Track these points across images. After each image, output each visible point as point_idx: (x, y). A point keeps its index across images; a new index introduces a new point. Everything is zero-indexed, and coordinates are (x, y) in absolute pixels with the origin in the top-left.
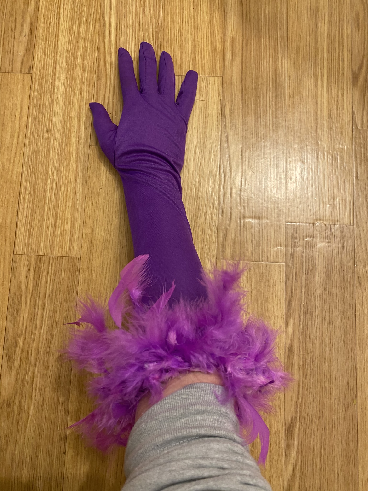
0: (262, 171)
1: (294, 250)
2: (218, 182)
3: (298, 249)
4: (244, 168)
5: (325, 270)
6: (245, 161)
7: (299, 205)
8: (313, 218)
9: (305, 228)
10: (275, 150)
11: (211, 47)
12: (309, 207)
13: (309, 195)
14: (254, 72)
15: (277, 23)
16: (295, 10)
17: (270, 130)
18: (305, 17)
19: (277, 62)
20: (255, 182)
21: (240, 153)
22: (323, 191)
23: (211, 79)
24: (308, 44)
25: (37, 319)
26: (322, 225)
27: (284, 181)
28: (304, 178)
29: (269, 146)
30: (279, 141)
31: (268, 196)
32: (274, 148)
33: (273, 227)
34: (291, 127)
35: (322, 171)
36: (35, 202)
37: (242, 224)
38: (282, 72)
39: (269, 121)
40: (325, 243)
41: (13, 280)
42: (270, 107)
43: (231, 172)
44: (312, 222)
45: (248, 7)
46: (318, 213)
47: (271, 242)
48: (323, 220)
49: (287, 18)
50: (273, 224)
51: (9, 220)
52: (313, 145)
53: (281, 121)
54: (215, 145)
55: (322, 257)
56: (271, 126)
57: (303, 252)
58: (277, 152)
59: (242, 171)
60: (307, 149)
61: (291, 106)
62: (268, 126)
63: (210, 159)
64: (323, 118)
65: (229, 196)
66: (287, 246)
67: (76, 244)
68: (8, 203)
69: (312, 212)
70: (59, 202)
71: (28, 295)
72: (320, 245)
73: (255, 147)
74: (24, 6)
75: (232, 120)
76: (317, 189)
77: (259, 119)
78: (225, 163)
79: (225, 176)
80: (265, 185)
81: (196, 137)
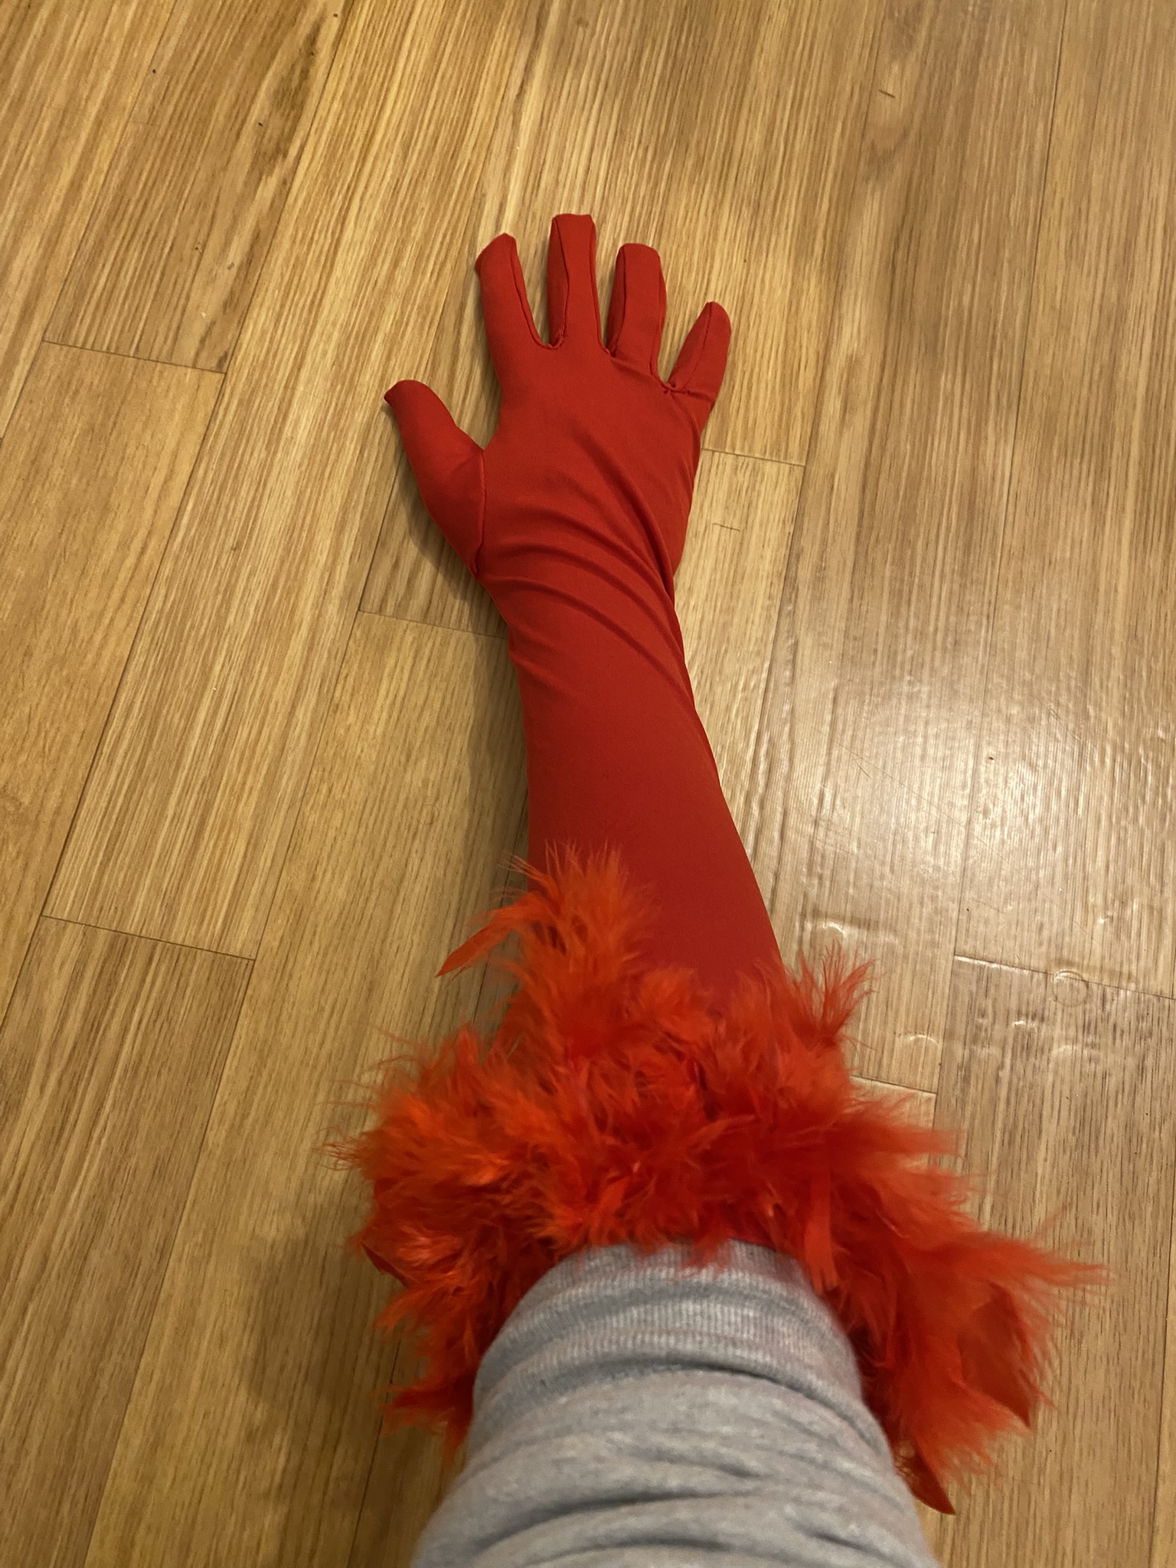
0: (893, 772)
1: (971, 1052)
2: (746, 784)
3: (985, 1051)
4: (835, 753)
5: (1072, 1139)
6: (843, 731)
7: (1005, 903)
8: (1048, 953)
9: (1016, 982)
10: (944, 713)
11: (783, 375)
12: (1038, 918)
13: (1042, 873)
14: (906, 467)
15: (994, 337)
16: (1053, 308)
17: (934, 649)
18: (1082, 333)
19: (982, 448)
20: (867, 806)
21: (830, 706)
22: (1089, 868)
23: (770, 468)
24: (1082, 413)
25: (66, 1148)
26: (1076, 984)
27: (964, 818)
28: (1031, 816)
29: (924, 696)
30: (961, 687)
31: (903, 858)
32: (940, 706)
33: (910, 966)
34: (1003, 650)
35: (1093, 803)
36: (150, 758)
37: (807, 936)
38: (993, 479)
39: (937, 619)
40: (1078, 1047)
41: (18, 1000)
42: (942, 576)
43: (791, 760)
44: (1042, 965)
45: (909, 281)
46: (1067, 939)
47: (897, 1011)
48: (1080, 966)
49: (1025, 326)
50: (911, 950)
51: (52, 803)
52: (1071, 717)
53: (973, 628)
54: (751, 667)
55: (1066, 1093)
56: (939, 637)
57: (1001, 1067)
58: (948, 721)
59: (828, 764)
60: (1049, 724)
61: (1010, 584)
62: (931, 636)
63: (728, 709)
64: (1112, 638)
65: (776, 835)
66: (949, 1035)
67: (248, 914)
68: (64, 747)
69: (1045, 934)
70: (224, 769)
71: (56, 1061)
72: (1062, 1051)
73: (878, 695)
74: (246, 184)
75: (817, 597)
76: (1071, 861)
77: (904, 609)
78: (776, 729)
79: (770, 771)
80: (898, 819)
81: (695, 634)
